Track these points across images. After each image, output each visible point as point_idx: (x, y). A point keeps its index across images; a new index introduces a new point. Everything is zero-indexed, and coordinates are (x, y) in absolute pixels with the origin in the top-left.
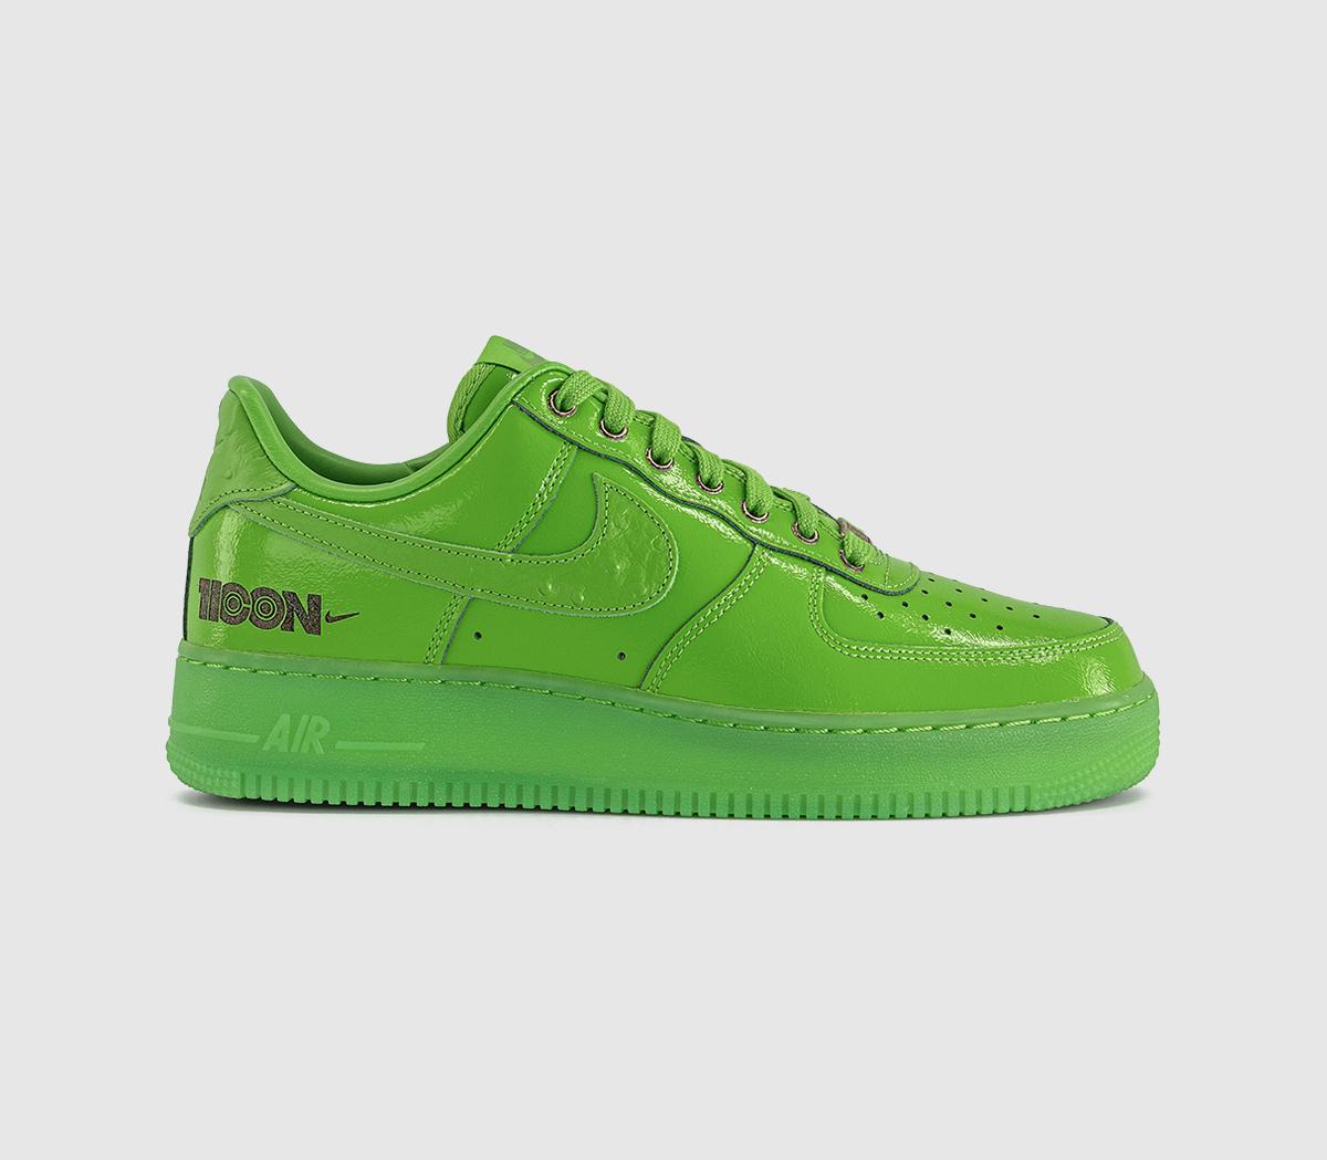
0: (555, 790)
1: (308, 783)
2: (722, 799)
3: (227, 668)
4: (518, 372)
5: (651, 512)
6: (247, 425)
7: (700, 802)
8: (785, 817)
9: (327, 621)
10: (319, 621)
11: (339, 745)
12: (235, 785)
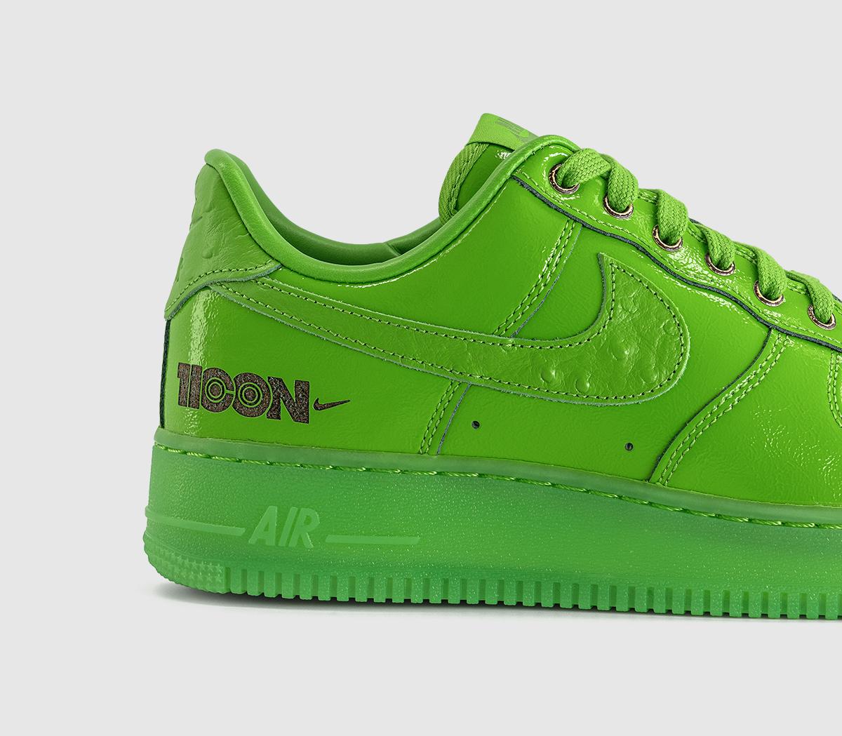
0: (557, 587)
1: (297, 578)
2: (737, 598)
3: (210, 457)
4: (511, 151)
5: (661, 295)
6: (227, 203)
7: (712, 601)
8: (803, 617)
9: (316, 408)
10: (307, 408)
11: (330, 539)
12: (220, 579)
